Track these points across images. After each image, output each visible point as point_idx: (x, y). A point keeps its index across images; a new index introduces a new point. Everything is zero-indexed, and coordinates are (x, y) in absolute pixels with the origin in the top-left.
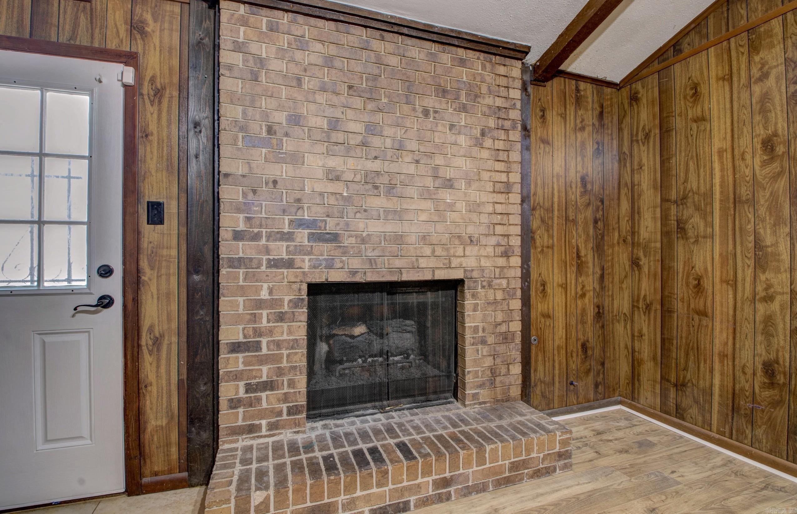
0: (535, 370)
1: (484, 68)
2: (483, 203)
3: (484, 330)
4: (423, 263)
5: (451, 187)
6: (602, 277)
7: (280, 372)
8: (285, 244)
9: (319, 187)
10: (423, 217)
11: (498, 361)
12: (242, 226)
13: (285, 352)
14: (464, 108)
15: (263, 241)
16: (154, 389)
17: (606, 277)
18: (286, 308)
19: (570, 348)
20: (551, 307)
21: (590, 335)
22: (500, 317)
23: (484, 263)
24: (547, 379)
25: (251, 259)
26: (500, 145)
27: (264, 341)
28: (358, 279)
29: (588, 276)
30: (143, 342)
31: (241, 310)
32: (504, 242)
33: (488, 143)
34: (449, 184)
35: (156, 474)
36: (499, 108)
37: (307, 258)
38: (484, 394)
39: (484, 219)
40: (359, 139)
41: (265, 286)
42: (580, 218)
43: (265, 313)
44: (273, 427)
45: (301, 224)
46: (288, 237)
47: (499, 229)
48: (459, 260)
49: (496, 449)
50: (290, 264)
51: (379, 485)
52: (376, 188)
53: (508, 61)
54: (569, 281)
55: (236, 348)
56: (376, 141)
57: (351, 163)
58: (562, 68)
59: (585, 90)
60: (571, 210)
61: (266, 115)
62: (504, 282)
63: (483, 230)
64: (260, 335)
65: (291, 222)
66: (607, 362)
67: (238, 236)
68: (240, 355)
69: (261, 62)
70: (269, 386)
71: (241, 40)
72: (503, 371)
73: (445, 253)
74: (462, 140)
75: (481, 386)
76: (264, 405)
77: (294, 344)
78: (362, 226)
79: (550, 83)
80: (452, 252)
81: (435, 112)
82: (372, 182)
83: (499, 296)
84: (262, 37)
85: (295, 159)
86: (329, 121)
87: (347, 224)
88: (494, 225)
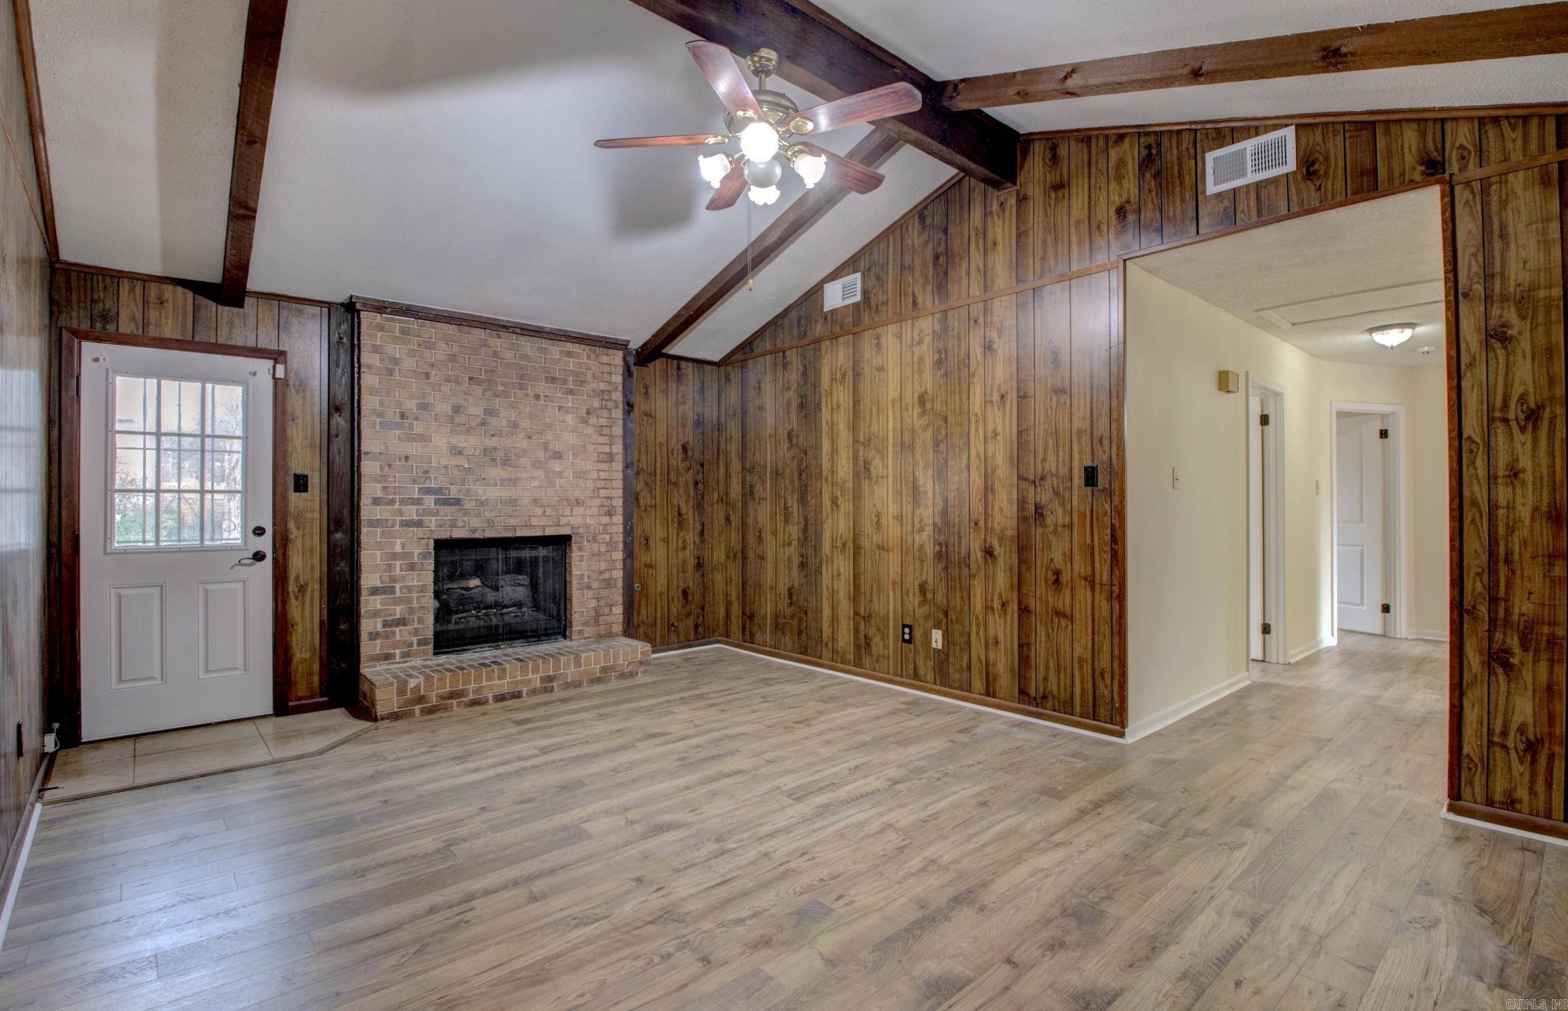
0: (639, 613)
1: (589, 357)
2: (589, 471)
3: (589, 577)
4: (534, 521)
5: (560, 458)
6: (702, 532)
7: (411, 611)
8: (415, 507)
9: (444, 461)
10: (535, 483)
11: (602, 603)
12: (379, 494)
13: (415, 595)
14: (571, 392)
15: (397, 506)
16: (299, 628)
17: (706, 532)
18: (416, 560)
19: (672, 593)
20: (653, 558)
21: (691, 583)
22: (603, 566)
23: (589, 521)
24: (650, 621)
25: (387, 520)
26: (603, 422)
27: (398, 587)
28: (478, 535)
29: (688, 531)
30: (290, 589)
31: (378, 561)
32: (607, 503)
33: (593, 420)
34: (558, 456)
35: (300, 699)
36: (603, 391)
37: (433, 519)
38: (589, 631)
39: (590, 484)
40: (479, 420)
41: (399, 541)
42: (682, 480)
43: (398, 563)
44: (406, 655)
45: (429, 491)
46: (418, 502)
47: (603, 493)
48: (566, 519)
49: (590, 656)
50: (419, 524)
51: (500, 678)
52: (494, 460)
53: (610, 351)
54: (670, 536)
55: (375, 591)
56: (493, 422)
57: (472, 439)
58: (664, 351)
59: (686, 368)
60: (673, 474)
61: (399, 404)
62: (607, 537)
63: (588, 493)
64: (395, 581)
65: (420, 489)
66: (706, 606)
67: (376, 501)
68: (378, 597)
69: (396, 361)
70: (402, 622)
71: (378, 343)
72: (606, 610)
73: (554, 514)
74: (570, 419)
75: (586, 624)
76: (398, 637)
77: (423, 589)
78: (481, 492)
79: (652, 364)
80: (560, 512)
81: (546, 396)
82: (489, 455)
83: (603, 548)
84: (396, 340)
85: (424, 438)
86: (453, 407)
87: (468, 490)
88: (599, 489)
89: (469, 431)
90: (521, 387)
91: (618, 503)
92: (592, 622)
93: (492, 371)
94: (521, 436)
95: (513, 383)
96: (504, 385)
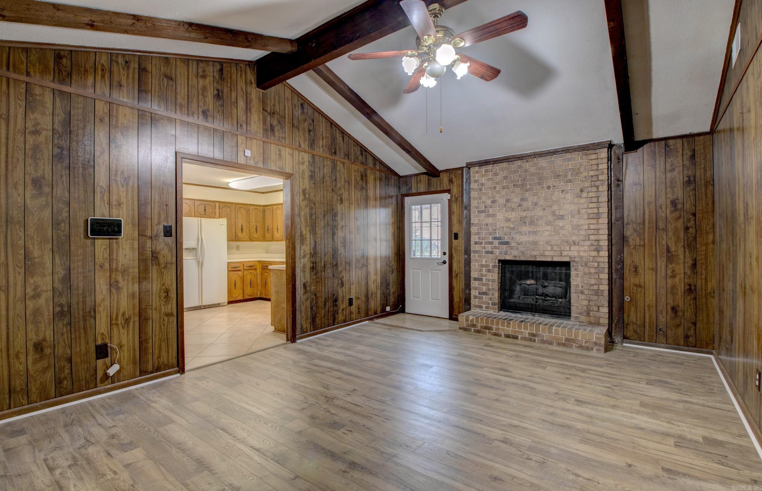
0: (628, 316)
1: (582, 159)
2: (582, 225)
3: (582, 287)
4: (547, 253)
5: (563, 219)
6: (694, 265)
8: (490, 246)
9: (502, 225)
10: (547, 233)
11: (592, 303)
12: (477, 240)
14: (570, 181)
15: (483, 245)
16: (456, 289)
17: (699, 265)
18: (491, 268)
19: (660, 308)
20: (642, 280)
21: (681, 302)
22: (593, 282)
23: (582, 254)
24: (639, 323)
25: (480, 251)
26: (593, 194)
27: (484, 278)
28: (517, 259)
29: (678, 264)
30: (454, 275)
31: (477, 267)
32: (596, 243)
33: (585, 195)
34: (562, 217)
36: (592, 176)
37: (498, 251)
38: (583, 318)
39: (582, 232)
40: (518, 204)
41: (484, 260)
42: (671, 227)
43: (484, 269)
44: (487, 308)
45: (495, 238)
46: (491, 243)
47: (592, 237)
48: (567, 252)
50: (492, 253)
52: (525, 223)
53: (597, 151)
54: (659, 266)
55: (475, 279)
56: (525, 204)
57: (514, 214)
60: (661, 223)
61: (484, 202)
62: (596, 264)
63: (581, 238)
64: (483, 276)
65: (492, 238)
66: (699, 323)
67: (476, 243)
68: (477, 282)
69: (483, 185)
70: (485, 293)
71: (477, 179)
72: (596, 309)
73: (559, 249)
74: (569, 196)
75: (581, 314)
76: (484, 300)
77: (493, 281)
78: (518, 238)
79: (641, 149)
80: (563, 249)
81: (553, 186)
82: (523, 221)
83: (593, 271)
84: (483, 176)
85: (494, 215)
86: (506, 200)
87: (513, 238)
88: (589, 235)
89: (513, 210)
90: (539, 184)
91: (605, 243)
92: (585, 314)
93: (524, 179)
94: (538, 209)
95: (535, 183)
96: (530, 185)
